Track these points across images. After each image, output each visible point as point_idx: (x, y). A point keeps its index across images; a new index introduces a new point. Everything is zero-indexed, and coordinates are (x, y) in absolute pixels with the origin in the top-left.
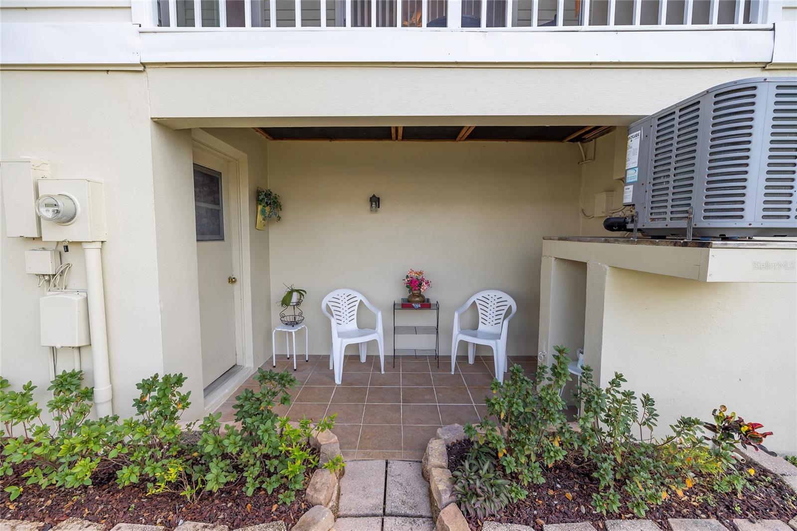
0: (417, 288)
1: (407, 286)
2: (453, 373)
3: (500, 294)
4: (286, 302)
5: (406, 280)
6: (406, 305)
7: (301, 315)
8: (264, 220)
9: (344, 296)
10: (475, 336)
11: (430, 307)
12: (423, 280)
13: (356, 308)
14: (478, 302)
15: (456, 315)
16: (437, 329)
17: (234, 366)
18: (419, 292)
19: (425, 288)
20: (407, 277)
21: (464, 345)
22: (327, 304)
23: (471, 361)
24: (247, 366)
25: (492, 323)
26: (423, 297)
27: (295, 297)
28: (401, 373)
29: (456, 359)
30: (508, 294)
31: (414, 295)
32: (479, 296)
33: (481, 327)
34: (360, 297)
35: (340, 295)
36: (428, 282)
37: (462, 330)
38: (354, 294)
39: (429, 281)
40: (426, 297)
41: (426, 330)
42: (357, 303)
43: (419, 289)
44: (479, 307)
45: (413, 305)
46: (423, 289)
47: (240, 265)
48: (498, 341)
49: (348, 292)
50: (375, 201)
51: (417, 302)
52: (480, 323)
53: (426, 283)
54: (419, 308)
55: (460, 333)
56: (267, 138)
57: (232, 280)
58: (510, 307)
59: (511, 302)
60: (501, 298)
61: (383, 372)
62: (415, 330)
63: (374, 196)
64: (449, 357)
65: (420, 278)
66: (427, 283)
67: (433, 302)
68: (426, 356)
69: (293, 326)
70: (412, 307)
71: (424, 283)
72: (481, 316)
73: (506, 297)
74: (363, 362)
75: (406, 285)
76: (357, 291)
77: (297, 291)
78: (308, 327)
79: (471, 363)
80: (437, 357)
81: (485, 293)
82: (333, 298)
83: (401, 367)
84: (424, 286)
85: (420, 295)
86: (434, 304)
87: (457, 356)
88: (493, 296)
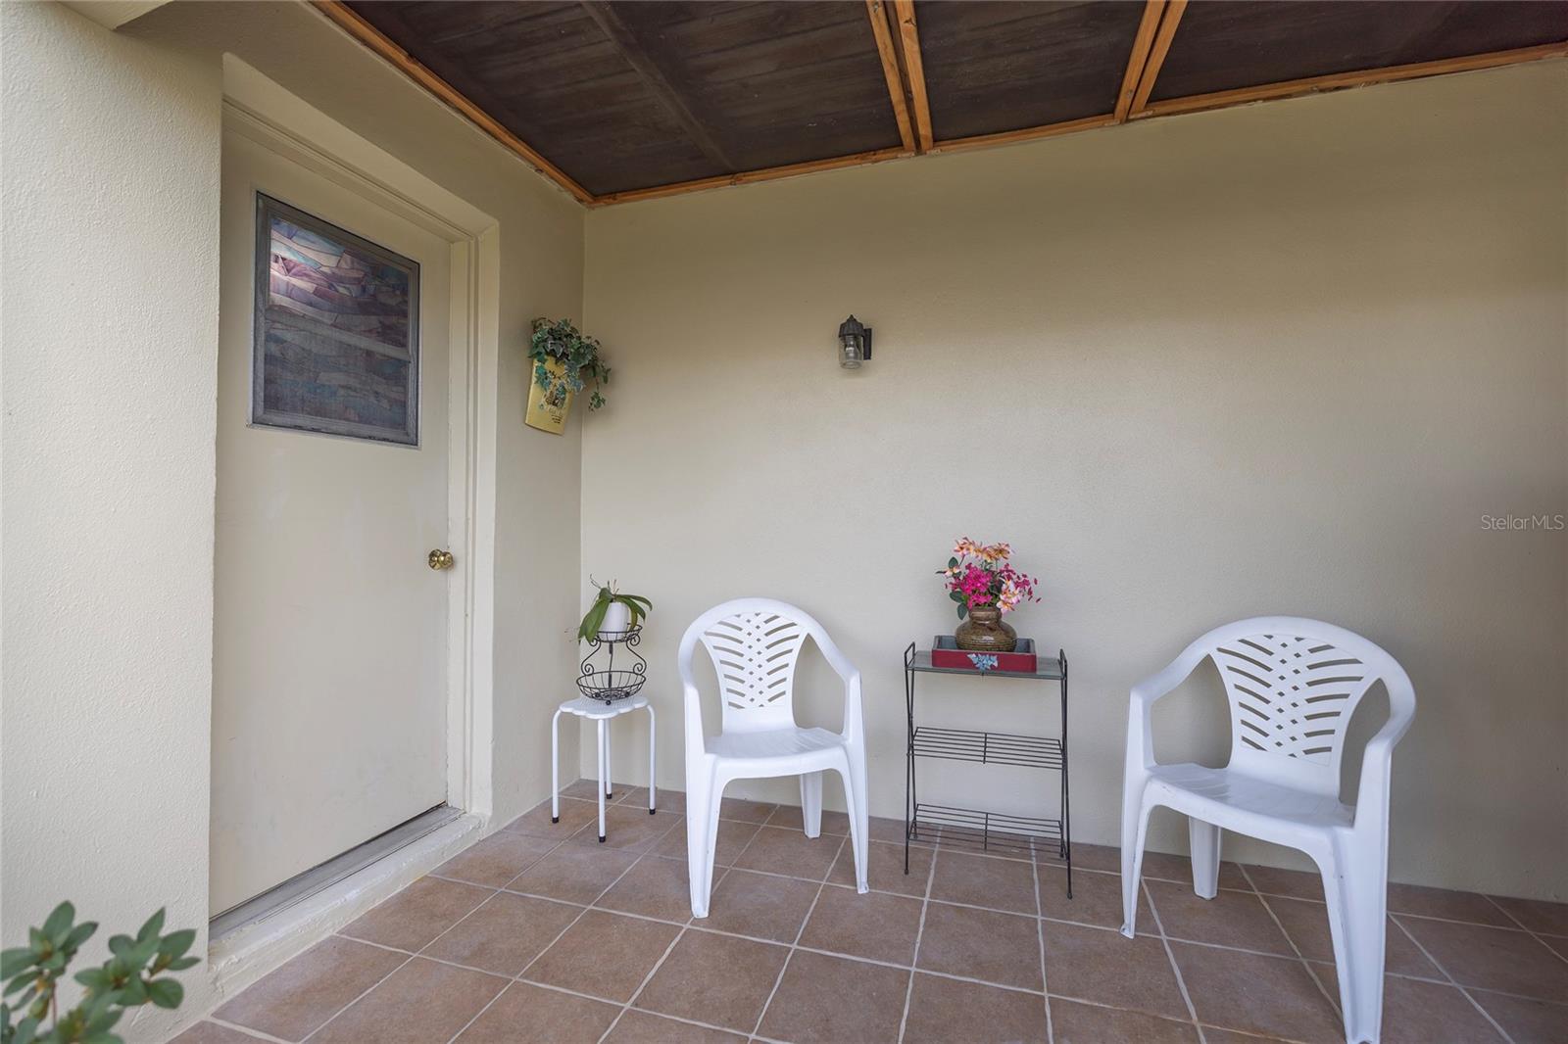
0: (983, 600)
1: (953, 596)
2: (1129, 934)
3: (1317, 633)
4: (591, 629)
5: (949, 573)
6: (949, 657)
7: (639, 671)
8: (554, 404)
9: (756, 621)
10: (1218, 795)
11: (1034, 669)
12: (1009, 573)
13: (792, 659)
14: (1222, 662)
15: (1137, 704)
16: (1064, 751)
17: (438, 806)
18: (992, 614)
19: (1014, 600)
20: (953, 562)
21: (1170, 824)
22: (699, 641)
23: (1204, 884)
24: (475, 810)
25: (1289, 747)
26: (1008, 631)
27: (616, 618)
28: (926, 899)
29: (1143, 871)
30: (1359, 634)
31: (976, 625)
32: (1229, 637)
33: (1242, 757)
34: (806, 626)
35: (744, 617)
36: (1026, 583)
37: (1165, 762)
38: (787, 615)
39: (1030, 579)
40: (1022, 633)
41: (1022, 750)
42: (796, 645)
43: (992, 605)
44: (1229, 680)
45: (972, 656)
46: (1005, 603)
47: (467, 519)
48: (1344, 833)
49: (769, 608)
50: (858, 339)
51: (985, 649)
52: (1238, 746)
53: (1017, 585)
54: (993, 671)
55: (1156, 774)
56: (580, 200)
57: (441, 560)
58: (1378, 691)
59: (1378, 665)
60: (1328, 647)
61: (862, 890)
62: (984, 747)
63: (852, 319)
64: (1113, 854)
65: (998, 565)
66: (1022, 584)
67: (1044, 650)
68: (1026, 839)
69: (609, 703)
70: (966, 666)
71: (1011, 584)
72: (1237, 714)
73: (1347, 643)
74: (811, 836)
75: (950, 590)
76: (800, 608)
77: (627, 600)
78: (654, 709)
79: (1207, 895)
80: (1066, 850)
81: (1254, 630)
82: (721, 623)
83: (932, 872)
84: (1011, 594)
85: (997, 625)
86: (1048, 662)
87: (1146, 854)
88: (1290, 642)
